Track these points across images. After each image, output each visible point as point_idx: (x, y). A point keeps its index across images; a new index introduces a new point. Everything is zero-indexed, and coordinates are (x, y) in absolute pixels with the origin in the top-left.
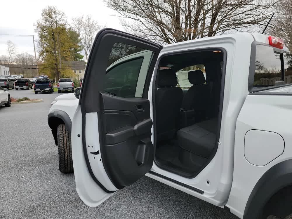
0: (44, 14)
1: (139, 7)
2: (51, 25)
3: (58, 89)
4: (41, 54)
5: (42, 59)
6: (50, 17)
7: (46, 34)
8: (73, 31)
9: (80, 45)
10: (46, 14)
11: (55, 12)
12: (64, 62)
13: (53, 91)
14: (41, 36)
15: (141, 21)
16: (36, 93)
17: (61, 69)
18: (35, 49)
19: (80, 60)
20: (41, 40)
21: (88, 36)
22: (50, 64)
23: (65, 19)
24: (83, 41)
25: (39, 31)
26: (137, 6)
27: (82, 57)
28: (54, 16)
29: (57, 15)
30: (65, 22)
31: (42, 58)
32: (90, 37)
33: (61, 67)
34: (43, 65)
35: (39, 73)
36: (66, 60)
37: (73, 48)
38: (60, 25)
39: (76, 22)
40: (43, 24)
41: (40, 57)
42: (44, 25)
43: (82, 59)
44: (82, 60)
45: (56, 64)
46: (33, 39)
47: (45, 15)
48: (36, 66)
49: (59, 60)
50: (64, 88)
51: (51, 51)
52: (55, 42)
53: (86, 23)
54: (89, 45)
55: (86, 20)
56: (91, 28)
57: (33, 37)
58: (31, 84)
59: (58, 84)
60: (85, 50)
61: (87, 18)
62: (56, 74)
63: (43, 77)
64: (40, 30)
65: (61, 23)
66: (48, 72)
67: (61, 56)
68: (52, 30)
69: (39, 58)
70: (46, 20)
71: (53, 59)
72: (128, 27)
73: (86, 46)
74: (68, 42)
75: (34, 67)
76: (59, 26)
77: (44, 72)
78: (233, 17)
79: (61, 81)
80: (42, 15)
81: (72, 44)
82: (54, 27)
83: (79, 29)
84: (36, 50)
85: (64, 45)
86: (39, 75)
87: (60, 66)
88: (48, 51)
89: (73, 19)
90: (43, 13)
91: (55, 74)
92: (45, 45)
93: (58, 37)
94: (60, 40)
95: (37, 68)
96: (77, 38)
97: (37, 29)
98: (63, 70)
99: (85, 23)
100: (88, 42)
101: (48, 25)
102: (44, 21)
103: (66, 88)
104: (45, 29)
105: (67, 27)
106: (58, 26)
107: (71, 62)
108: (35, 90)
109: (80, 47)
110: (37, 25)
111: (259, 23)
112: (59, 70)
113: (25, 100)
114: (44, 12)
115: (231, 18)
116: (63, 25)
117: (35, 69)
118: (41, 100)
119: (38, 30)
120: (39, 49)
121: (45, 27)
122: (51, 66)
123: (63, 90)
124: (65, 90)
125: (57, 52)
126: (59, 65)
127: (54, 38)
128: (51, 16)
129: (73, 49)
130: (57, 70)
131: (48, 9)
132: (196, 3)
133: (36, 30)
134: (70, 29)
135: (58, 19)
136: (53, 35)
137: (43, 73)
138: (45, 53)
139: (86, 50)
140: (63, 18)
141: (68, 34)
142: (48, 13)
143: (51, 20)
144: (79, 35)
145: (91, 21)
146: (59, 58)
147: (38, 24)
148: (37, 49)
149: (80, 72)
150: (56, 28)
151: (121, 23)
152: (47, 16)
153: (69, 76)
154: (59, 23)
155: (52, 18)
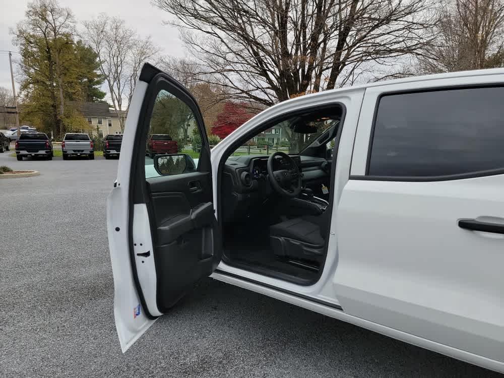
0: (31, 14)
1: (215, 11)
2: (45, 34)
3: (63, 152)
4: (25, 87)
5: (27, 96)
6: (42, 19)
7: (35, 49)
8: (86, 47)
9: (99, 72)
10: (36, 13)
11: (52, 11)
12: (68, 103)
13: (53, 156)
14: (26, 54)
15: (219, 37)
16: (20, 158)
17: (63, 117)
18: (12, 76)
19: (99, 100)
20: (25, 61)
21: (115, 58)
22: (42, 106)
23: (72, 25)
24: (105, 66)
25: (21, 44)
26: (214, 10)
27: (102, 95)
28: (50, 18)
29: (57, 16)
30: (72, 30)
31: (26, 93)
32: (119, 59)
33: (63, 112)
34: (27, 106)
35: (20, 122)
36: (72, 99)
37: (86, 77)
38: (63, 35)
39: (93, 32)
40: (29, 31)
41: (23, 93)
42: (31, 34)
43: (103, 98)
44: (103, 100)
45: (53, 106)
46: (10, 57)
47: (33, 15)
48: (15, 108)
49: (60, 98)
50: (74, 151)
51: (43, 82)
52: (51, 66)
53: (111, 34)
54: (116, 75)
55: (112, 30)
56: (121, 44)
57: (10, 54)
58: (5, 142)
59: (64, 142)
60: (109, 83)
61: (114, 25)
62: (53, 124)
63: (27, 128)
64: (23, 41)
65: (63, 30)
66: (37, 120)
67: (63, 92)
68: (47, 43)
69: (21, 93)
70: (36, 25)
71: (48, 97)
72: (195, 47)
73: (111, 76)
74: (77, 67)
75: (9, 110)
76: (60, 36)
77: (31, 119)
78: (373, 40)
79: (69, 138)
80: (28, 14)
81: (84, 70)
82: (50, 39)
83: (98, 44)
84: (14, 79)
85: (68, 71)
86: (21, 125)
87: (62, 110)
88: (38, 82)
89: (87, 26)
90: (30, 11)
91: (51, 124)
92: (32, 71)
93: (59, 57)
94: (61, 62)
95: (16, 113)
96: (94, 60)
97: (17, 40)
98: (67, 117)
99: (109, 34)
100: (114, 68)
101: (39, 33)
102: (31, 26)
103: (79, 151)
104: (32, 41)
105: (76, 39)
106: (57, 37)
107: (82, 102)
108: (17, 152)
109: (99, 76)
110: (18, 33)
111: (415, 51)
112: (59, 118)
113: (4, 171)
114: (31, 9)
115: (368, 41)
116: (68, 35)
117: (14, 113)
118: (36, 172)
119: (19, 42)
120: (21, 77)
121: (33, 36)
122: (42, 109)
123: (73, 154)
124: (76, 154)
125: (55, 84)
126: (59, 107)
127: (49, 58)
128: (45, 18)
129: (86, 80)
130: (55, 116)
131: (39, 4)
132: (316, 12)
133: (15, 42)
134: (79, 42)
135: (58, 24)
136: (48, 52)
137: (29, 122)
138: (31, 86)
139: (112, 83)
140: (67, 22)
141: (76, 52)
142: (39, 12)
143: (44, 24)
144: (97, 55)
145: (120, 31)
146: (60, 95)
147: (20, 32)
148: (17, 77)
149: (100, 123)
150: (54, 40)
151: (182, 39)
152: (38, 18)
153: (78, 128)
154: (60, 30)
155: (47, 21)
